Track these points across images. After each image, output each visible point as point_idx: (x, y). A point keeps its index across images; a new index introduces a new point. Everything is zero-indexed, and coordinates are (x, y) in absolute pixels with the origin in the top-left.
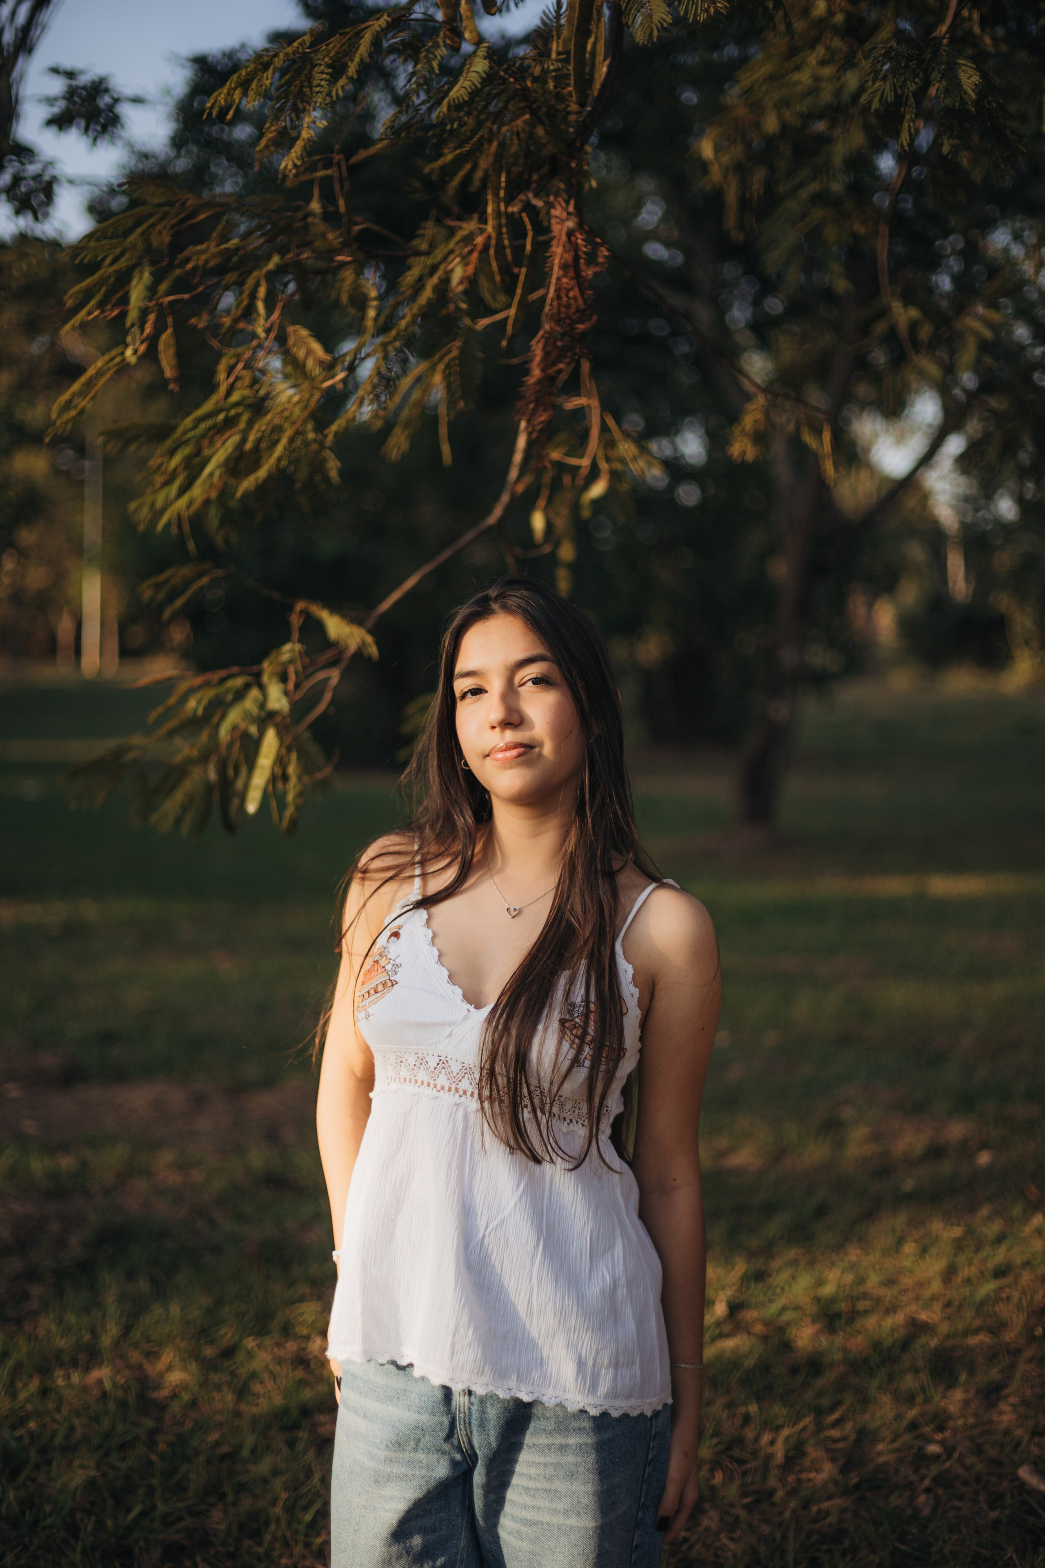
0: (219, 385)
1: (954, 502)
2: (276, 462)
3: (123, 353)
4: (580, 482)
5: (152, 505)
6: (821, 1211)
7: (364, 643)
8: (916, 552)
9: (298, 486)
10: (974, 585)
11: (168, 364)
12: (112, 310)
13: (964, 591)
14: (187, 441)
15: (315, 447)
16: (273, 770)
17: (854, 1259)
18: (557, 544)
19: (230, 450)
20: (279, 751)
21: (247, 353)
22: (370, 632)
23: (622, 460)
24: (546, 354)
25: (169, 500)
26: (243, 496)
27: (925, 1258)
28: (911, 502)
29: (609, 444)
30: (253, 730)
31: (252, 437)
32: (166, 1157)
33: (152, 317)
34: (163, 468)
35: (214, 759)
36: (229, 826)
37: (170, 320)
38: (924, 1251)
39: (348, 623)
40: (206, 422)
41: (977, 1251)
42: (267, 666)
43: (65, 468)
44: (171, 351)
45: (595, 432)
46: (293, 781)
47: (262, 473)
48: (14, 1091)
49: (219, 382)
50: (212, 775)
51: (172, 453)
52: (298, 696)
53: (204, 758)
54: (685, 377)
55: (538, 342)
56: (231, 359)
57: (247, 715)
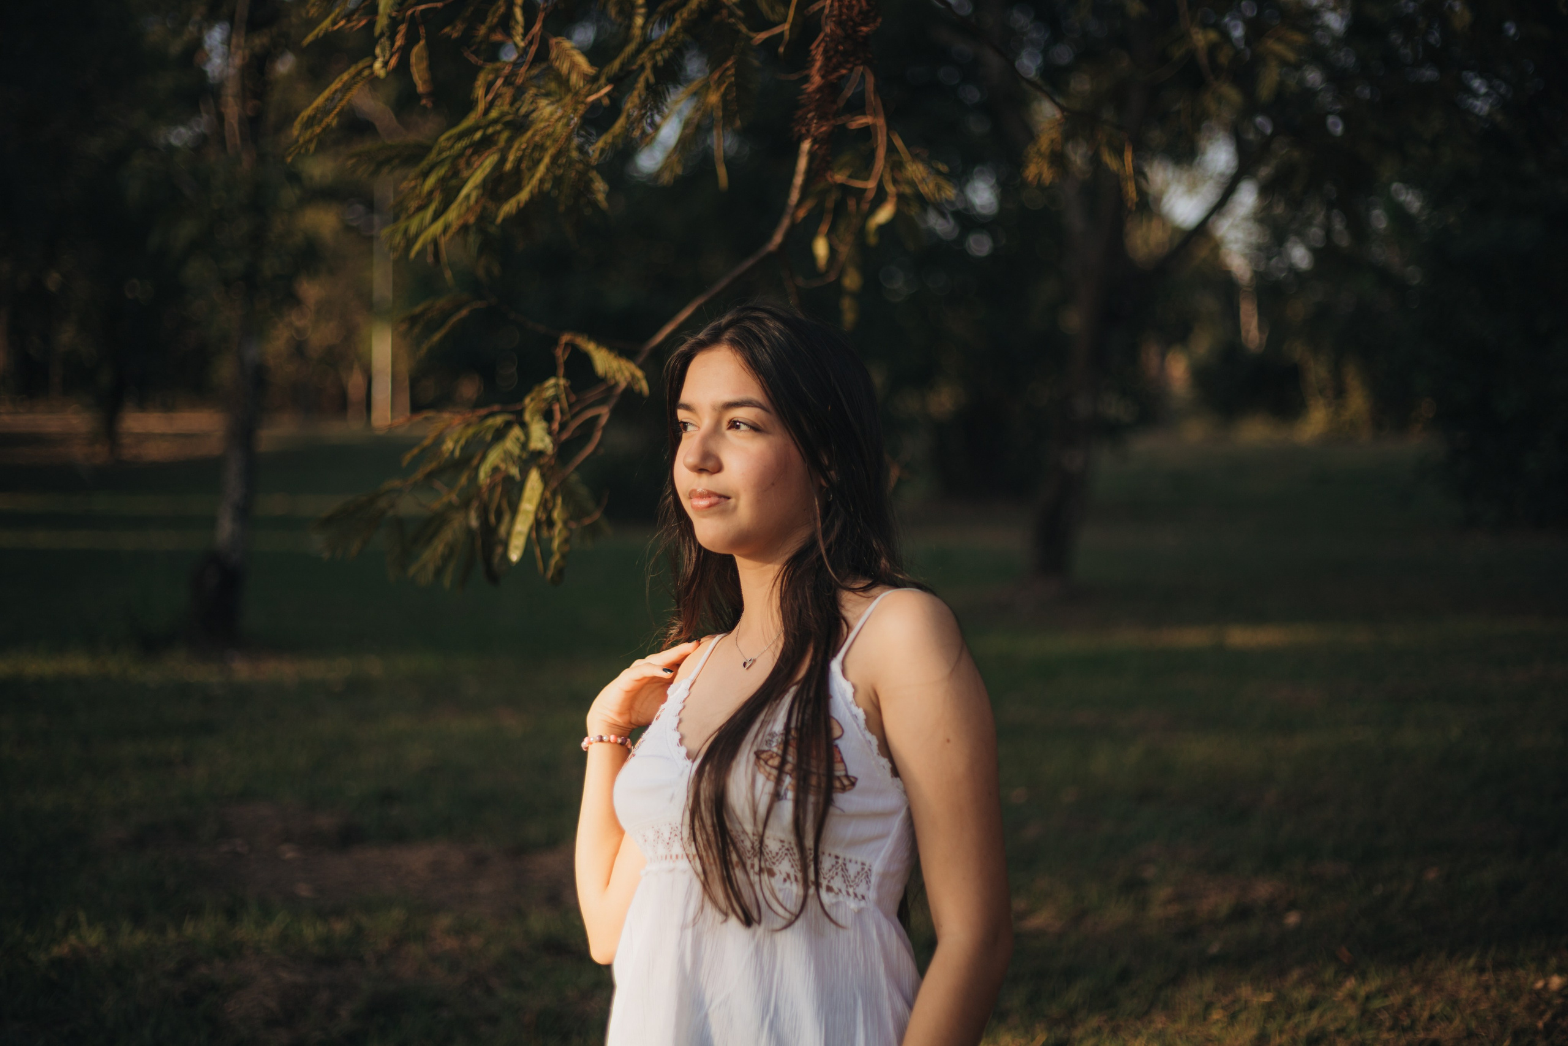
0: (477, 102)
1: (1247, 251)
2: (538, 182)
3: (371, 66)
4: (865, 206)
5: (406, 231)
6: (1124, 976)
7: (633, 376)
8: (1208, 303)
9: (562, 208)
10: (1267, 334)
11: (420, 78)
12: (359, 21)
13: (1257, 341)
14: (441, 163)
15: (580, 167)
16: (536, 514)
17: (1160, 1026)
18: (842, 273)
19: (488, 170)
20: (543, 494)
21: (507, 68)
22: (641, 367)
23: (912, 183)
24: (827, 58)
25: (424, 225)
26: (504, 220)
27: (1233, 1025)
28: (1203, 253)
29: (896, 165)
30: (514, 471)
31: (511, 157)
32: (444, 921)
33: (403, 28)
34: (417, 191)
35: (475, 504)
36: (493, 577)
37: (422, 31)
38: (1233, 1018)
39: (616, 356)
40: (461, 142)
41: (1289, 1017)
42: (530, 404)
43: (355, 224)
44: (424, 65)
45: (881, 152)
46: (559, 526)
47: (524, 195)
48: (289, 853)
49: (477, 98)
50: (474, 522)
51: (425, 175)
52: (565, 436)
53: (465, 505)
54: (977, 126)
55: (818, 46)
56: (489, 74)
57: (508, 455)
